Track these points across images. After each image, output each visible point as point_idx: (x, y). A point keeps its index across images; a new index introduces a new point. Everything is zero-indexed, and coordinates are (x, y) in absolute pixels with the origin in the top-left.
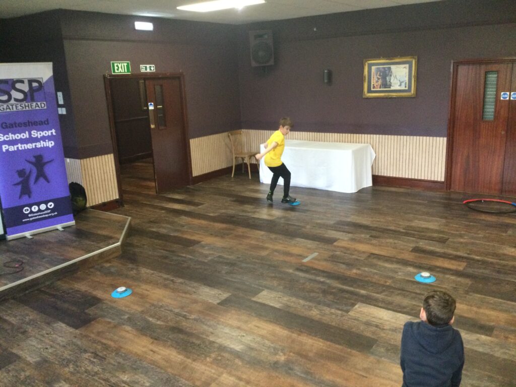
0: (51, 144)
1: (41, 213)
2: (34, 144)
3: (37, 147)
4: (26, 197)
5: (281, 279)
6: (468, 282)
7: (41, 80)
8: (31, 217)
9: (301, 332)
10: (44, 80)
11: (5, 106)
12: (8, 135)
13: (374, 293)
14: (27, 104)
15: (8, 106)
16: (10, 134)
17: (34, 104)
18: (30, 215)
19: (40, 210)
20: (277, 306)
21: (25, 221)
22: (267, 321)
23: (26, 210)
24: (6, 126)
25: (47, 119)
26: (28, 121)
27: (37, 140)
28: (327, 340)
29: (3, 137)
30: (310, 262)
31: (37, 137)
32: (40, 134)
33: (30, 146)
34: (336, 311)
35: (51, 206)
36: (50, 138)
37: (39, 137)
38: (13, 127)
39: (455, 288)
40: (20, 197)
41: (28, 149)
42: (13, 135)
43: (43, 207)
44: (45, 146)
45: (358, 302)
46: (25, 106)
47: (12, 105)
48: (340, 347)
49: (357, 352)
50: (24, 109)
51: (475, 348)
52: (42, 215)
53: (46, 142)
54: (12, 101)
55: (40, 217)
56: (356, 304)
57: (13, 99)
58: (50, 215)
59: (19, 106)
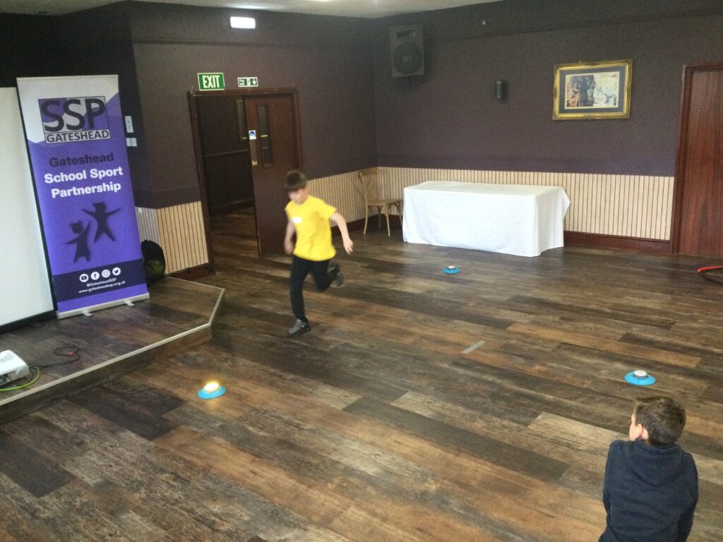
0: (116, 187)
1: (104, 282)
2: (93, 188)
3: (98, 191)
4: (83, 260)
5: (432, 376)
6: (703, 385)
7: (102, 99)
8: (91, 287)
9: (459, 452)
10: (107, 101)
11: (55, 136)
12: (60, 175)
13: (565, 398)
14: (84, 133)
15: (58, 135)
16: (62, 174)
17: (94, 132)
18: (88, 285)
19: (101, 278)
20: (427, 414)
21: (82, 293)
22: (411, 434)
23: (83, 278)
24: (57, 163)
25: (112, 154)
26: (86, 156)
27: (98, 182)
28: (496, 463)
29: (53, 177)
30: (473, 353)
31: (98, 177)
32: (102, 174)
33: (88, 190)
34: (511, 423)
35: (117, 272)
36: (115, 179)
37: (100, 178)
38: (65, 164)
39: (683, 393)
40: (75, 261)
41: (85, 194)
42: (66, 176)
43: (106, 273)
44: (109, 190)
45: (542, 411)
46: (82, 136)
47: (64, 135)
48: (516, 473)
49: (540, 482)
50: (81, 140)
51: (713, 480)
52: (105, 284)
53: (109, 184)
54: (65, 129)
55: (102, 287)
56: (539, 414)
57: (65, 127)
58: (115, 284)
59: (73, 135)
